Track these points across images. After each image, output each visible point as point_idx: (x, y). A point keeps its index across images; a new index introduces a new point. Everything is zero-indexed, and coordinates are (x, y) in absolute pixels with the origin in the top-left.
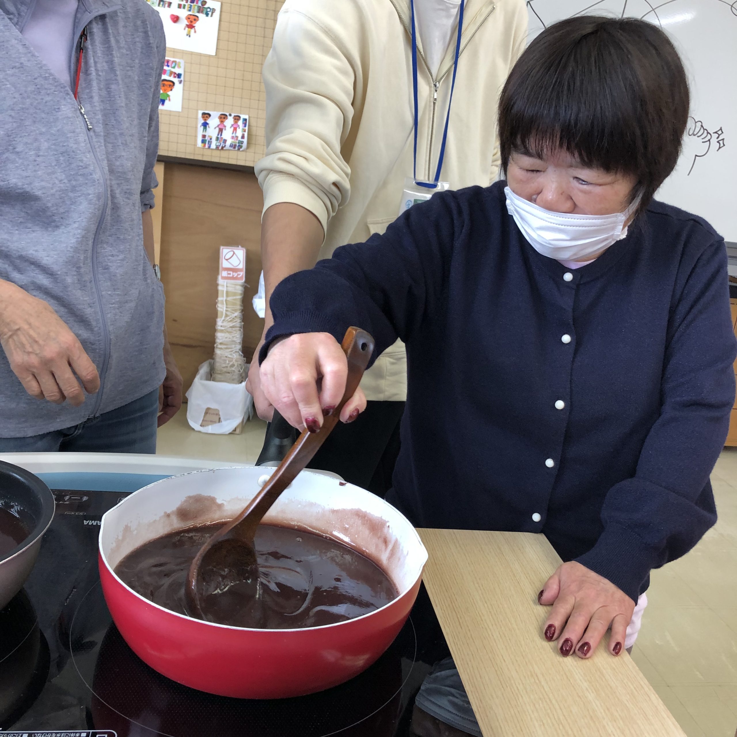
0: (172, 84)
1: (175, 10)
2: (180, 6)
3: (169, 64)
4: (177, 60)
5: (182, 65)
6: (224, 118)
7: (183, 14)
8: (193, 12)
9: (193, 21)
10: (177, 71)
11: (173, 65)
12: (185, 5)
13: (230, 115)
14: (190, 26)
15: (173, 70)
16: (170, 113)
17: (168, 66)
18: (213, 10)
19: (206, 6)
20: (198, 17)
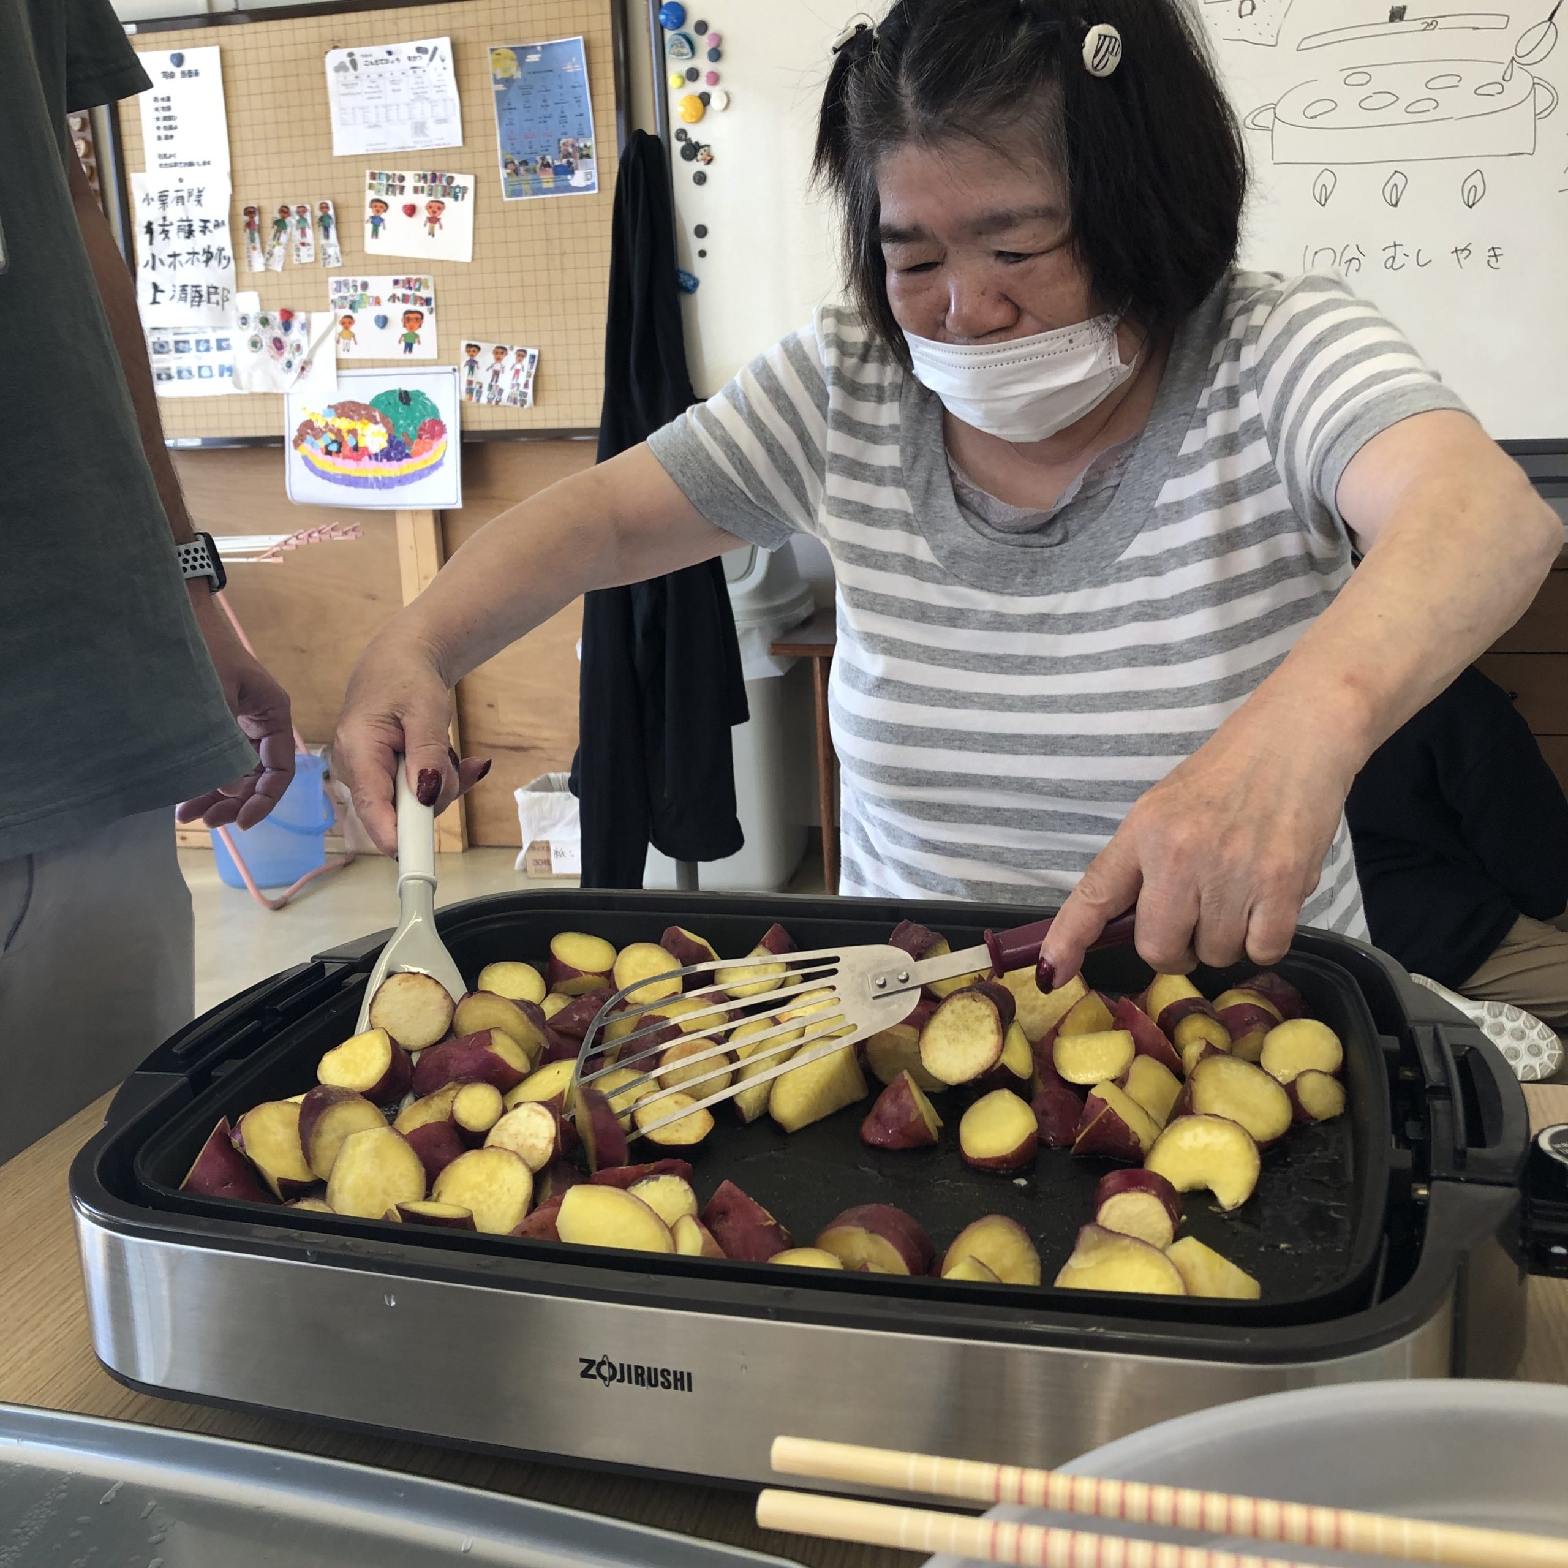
0: (419, 316)
1: (409, 197)
2: (416, 190)
3: (412, 285)
4: (423, 277)
5: (431, 284)
6: (502, 353)
8: (436, 197)
9: (436, 210)
10: (424, 293)
11: (417, 286)
12: (423, 187)
13: (512, 348)
14: (433, 220)
15: (418, 294)
16: (423, 363)
17: (410, 288)
18: (464, 189)
19: (454, 184)
20: (442, 203)
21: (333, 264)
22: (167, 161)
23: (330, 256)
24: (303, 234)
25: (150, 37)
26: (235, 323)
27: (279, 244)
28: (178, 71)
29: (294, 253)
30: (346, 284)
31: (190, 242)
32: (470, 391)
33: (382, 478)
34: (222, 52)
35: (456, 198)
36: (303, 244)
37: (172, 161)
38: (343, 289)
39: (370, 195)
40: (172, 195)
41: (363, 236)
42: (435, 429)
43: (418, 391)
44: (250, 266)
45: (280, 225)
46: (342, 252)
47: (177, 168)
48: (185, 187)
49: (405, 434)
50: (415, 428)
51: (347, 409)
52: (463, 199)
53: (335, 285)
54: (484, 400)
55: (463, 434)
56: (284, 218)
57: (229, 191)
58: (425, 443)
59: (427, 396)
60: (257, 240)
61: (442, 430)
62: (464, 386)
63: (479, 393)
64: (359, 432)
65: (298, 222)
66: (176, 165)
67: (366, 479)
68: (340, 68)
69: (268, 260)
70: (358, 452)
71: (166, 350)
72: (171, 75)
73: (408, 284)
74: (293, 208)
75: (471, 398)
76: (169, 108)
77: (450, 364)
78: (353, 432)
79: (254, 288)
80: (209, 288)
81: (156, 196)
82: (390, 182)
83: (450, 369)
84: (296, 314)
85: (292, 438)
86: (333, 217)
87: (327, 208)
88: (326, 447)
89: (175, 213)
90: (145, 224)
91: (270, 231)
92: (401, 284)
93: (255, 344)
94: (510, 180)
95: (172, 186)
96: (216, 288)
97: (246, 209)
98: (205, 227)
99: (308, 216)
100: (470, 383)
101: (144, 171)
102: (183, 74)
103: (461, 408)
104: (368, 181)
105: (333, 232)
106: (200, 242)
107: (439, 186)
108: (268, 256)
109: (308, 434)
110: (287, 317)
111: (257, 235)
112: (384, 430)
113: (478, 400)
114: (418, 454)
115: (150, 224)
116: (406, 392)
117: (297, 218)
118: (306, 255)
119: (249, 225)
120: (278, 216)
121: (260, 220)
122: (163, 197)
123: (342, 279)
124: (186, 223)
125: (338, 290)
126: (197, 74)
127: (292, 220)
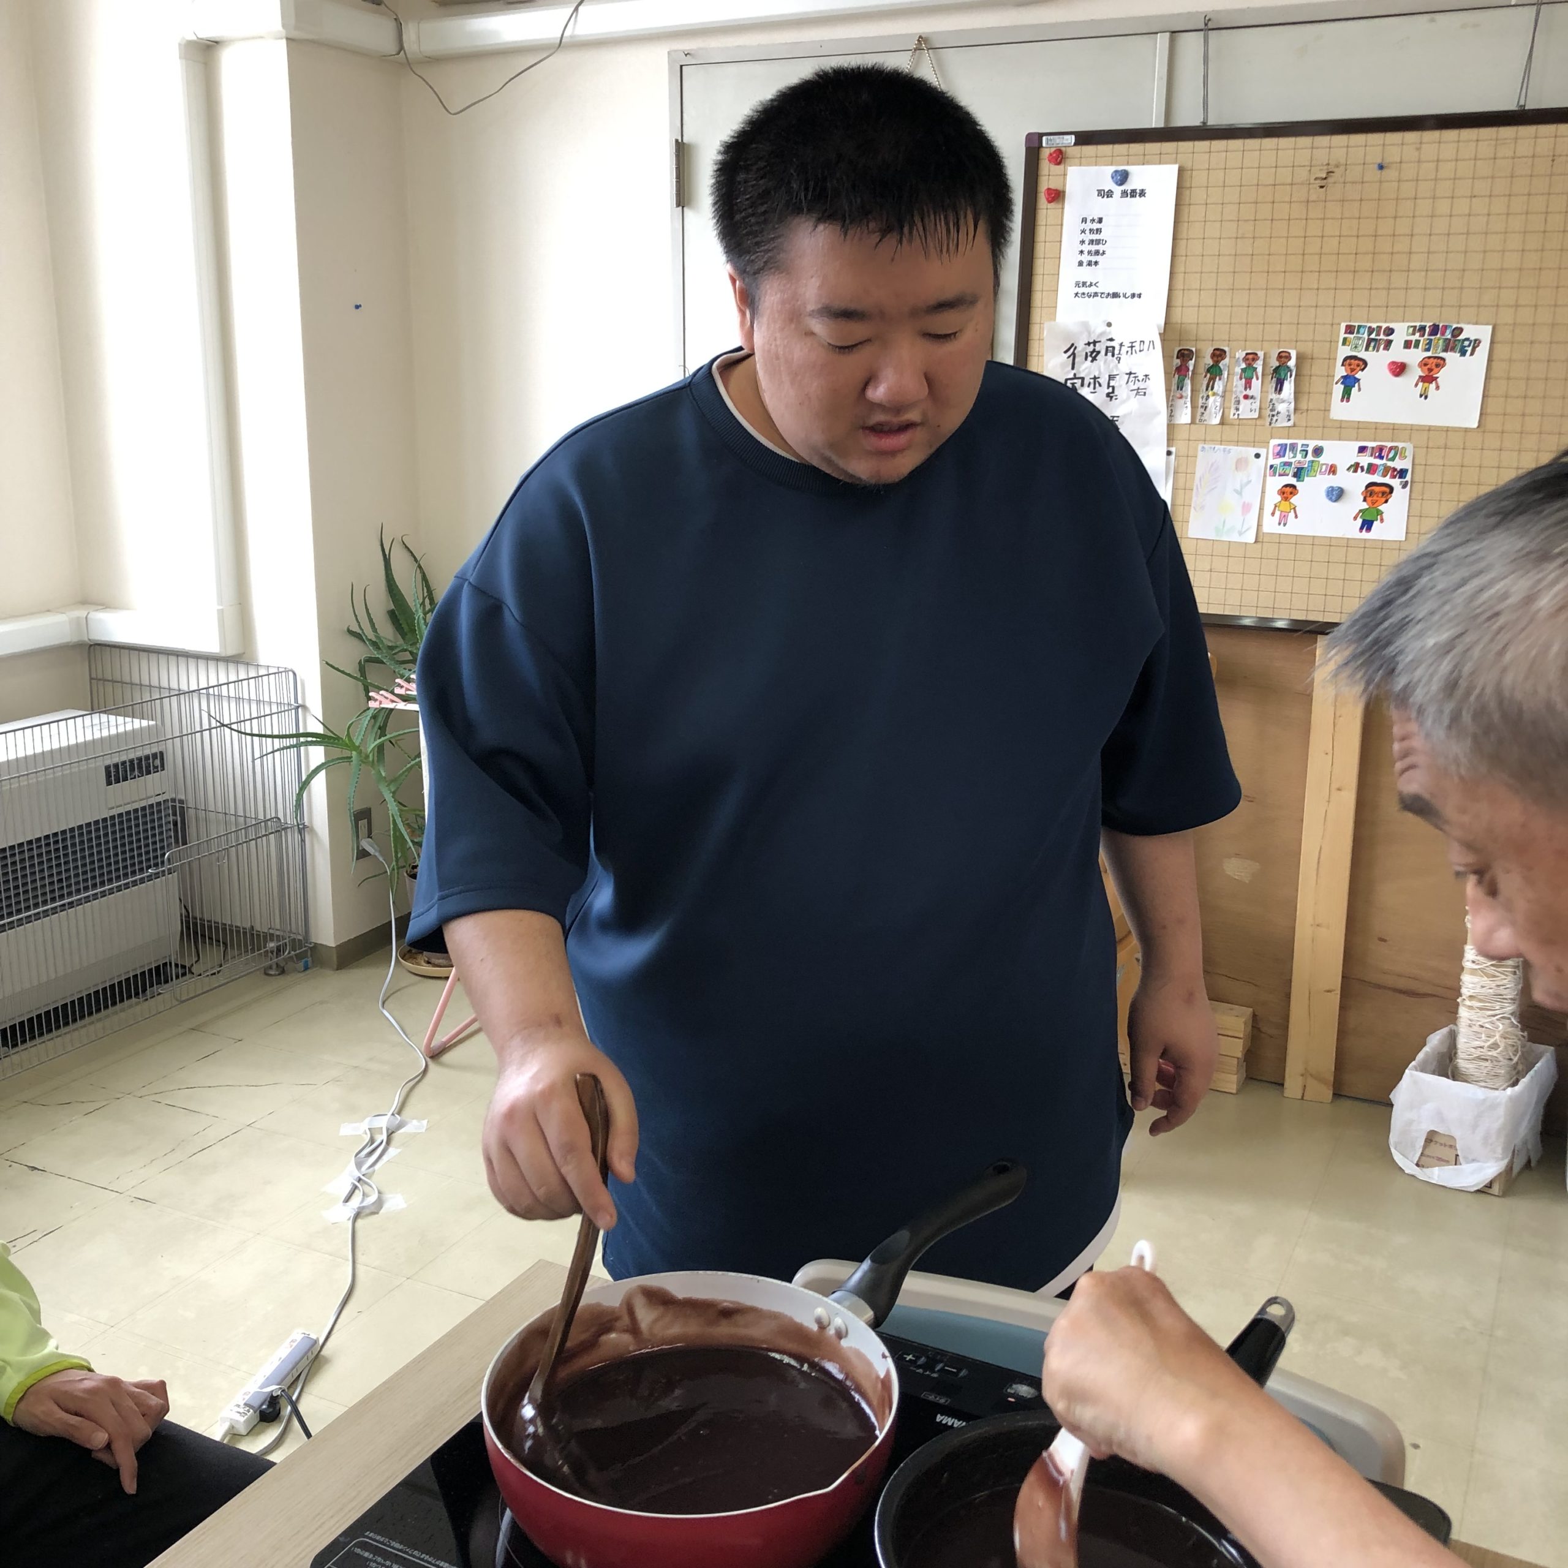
0: (1387, 490)
1: (1398, 353)
2: (1407, 345)
3: (1384, 454)
4: (1400, 445)
5: (1410, 454)
8: (1435, 351)
9: (1434, 368)
10: (1398, 464)
11: (1391, 455)
12: (1418, 342)
14: (1428, 378)
15: (1390, 464)
16: (1383, 545)
17: (1381, 458)
18: (1477, 342)
19: (1462, 337)
20: (1443, 360)
21: (1282, 423)
22: (1085, 290)
23: (1278, 413)
24: (1248, 385)
25: (1089, 150)
27: (1214, 394)
28: (1117, 190)
29: (1233, 407)
30: (1293, 447)
34: (1181, 171)
35: (1463, 353)
36: (1246, 397)
37: (1093, 289)
38: (1289, 454)
41: (1329, 399)
44: (1171, 416)
45: (1214, 370)
46: (1295, 409)
47: (1097, 299)
52: (1472, 354)
53: (1278, 448)
60: (1186, 388)
65: (1243, 370)
66: (1096, 294)
69: (1203, 412)
72: (1110, 194)
73: (1379, 452)
76: (1099, 231)
82: (1373, 336)
86: (1294, 368)
87: (1289, 358)
91: (1203, 379)
92: (1369, 451)
97: (1179, 351)
102: (1124, 194)
104: (1343, 335)
105: (1289, 387)
107: (1440, 341)
119: (1179, 369)
120: (1212, 360)
121: (1195, 365)
123: (1288, 442)
125: (1281, 453)
126: (1142, 193)
127: (1234, 365)
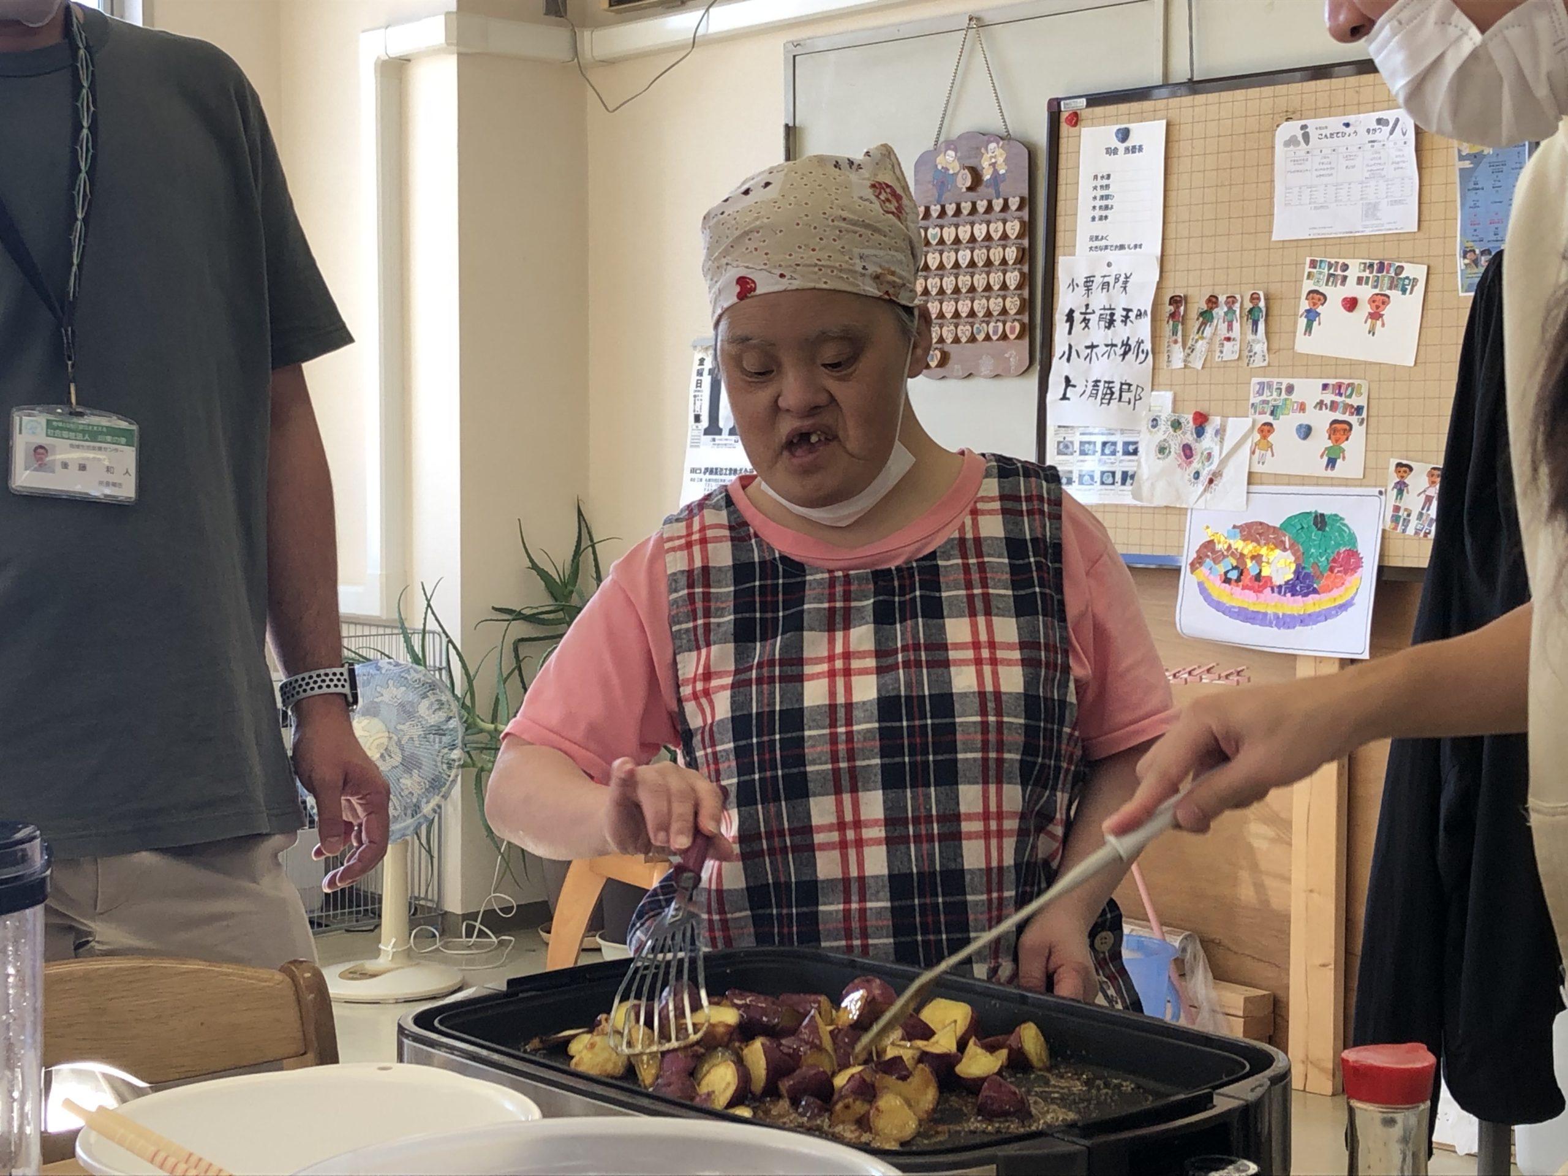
0: (1348, 427)
1: (1351, 289)
2: (1360, 281)
3: (1342, 391)
4: (1356, 382)
5: (1364, 391)
7: (1364, 293)
8: (1382, 289)
9: (1380, 304)
10: (1355, 401)
11: (1349, 392)
12: (1368, 278)
14: (1376, 316)
15: (1348, 401)
16: (1346, 482)
17: (1340, 395)
18: (1415, 281)
19: (1403, 276)
20: (1388, 297)
21: (1258, 362)
22: (1098, 243)
23: (1255, 354)
24: (1230, 327)
25: (1099, 110)
26: (1144, 425)
27: (1202, 338)
28: (1122, 147)
29: (1218, 350)
30: (1270, 386)
31: (1110, 332)
32: (1396, 519)
33: (1284, 615)
34: (1168, 125)
35: (1404, 291)
36: (1228, 339)
37: (1103, 243)
38: (1266, 392)
39: (1308, 285)
40: (1098, 280)
41: (1295, 332)
42: (1350, 561)
43: (1336, 515)
44: (1169, 361)
45: (1206, 316)
46: (1268, 349)
47: (1108, 251)
48: (1114, 271)
49: (1315, 564)
50: (1327, 559)
51: (1254, 531)
52: (1411, 293)
53: (1258, 387)
54: (1411, 531)
55: (1381, 569)
56: (1212, 309)
57: (1157, 278)
58: (1336, 577)
59: (1346, 522)
60: (1180, 333)
61: (1358, 564)
62: (1390, 513)
63: (1406, 522)
64: (1264, 559)
65: (1226, 314)
66: (1106, 247)
67: (1265, 614)
68: (1292, 142)
69: (1189, 355)
70: (1260, 582)
71: (1071, 450)
72: (1115, 151)
73: (1338, 389)
74: (1222, 299)
75: (1395, 528)
76: (1107, 186)
77: (1376, 486)
78: (1257, 558)
79: (1170, 386)
80: (1122, 384)
81: (1081, 281)
82: (1332, 271)
83: (1376, 491)
84: (1211, 418)
85: (1190, 561)
86: (1264, 310)
87: (1259, 299)
88: (1226, 573)
89: (1099, 300)
90: (1067, 311)
91: (1194, 324)
92: (1331, 387)
93: (1162, 450)
94: (1469, 271)
95: (1100, 271)
96: (1130, 385)
97: (1172, 298)
98: (1127, 317)
99: (1237, 307)
100: (1397, 509)
101: (1074, 255)
102: (1127, 150)
103: (1383, 538)
104: (1307, 270)
105: (1261, 326)
106: (1121, 333)
107: (1385, 278)
108: (1188, 351)
109: (1208, 556)
110: (1201, 420)
111: (1180, 327)
112: (1293, 559)
113: (1404, 531)
114: (1328, 590)
115: (1071, 311)
116: (1322, 515)
117: (1226, 309)
118: (1230, 351)
119: (1173, 315)
120: (1205, 307)
121: (1185, 311)
122: (1089, 282)
123: (1266, 380)
124: (1109, 312)
125: (1260, 392)
126: (1141, 149)
127: (1220, 312)
